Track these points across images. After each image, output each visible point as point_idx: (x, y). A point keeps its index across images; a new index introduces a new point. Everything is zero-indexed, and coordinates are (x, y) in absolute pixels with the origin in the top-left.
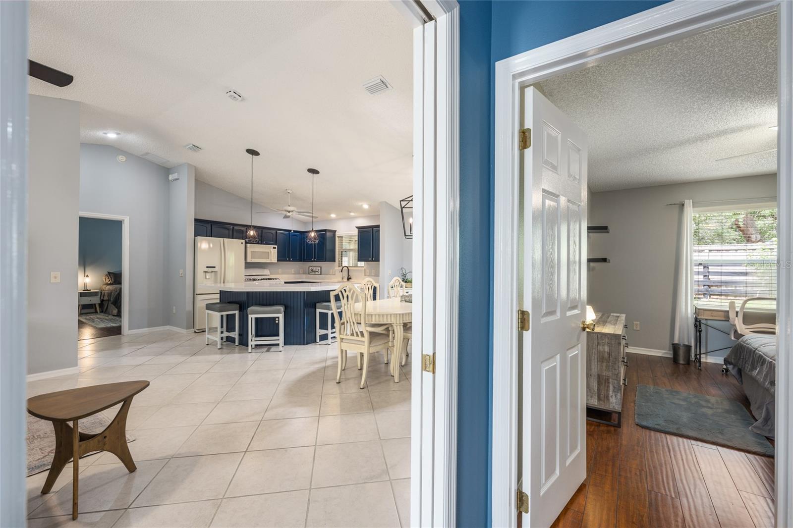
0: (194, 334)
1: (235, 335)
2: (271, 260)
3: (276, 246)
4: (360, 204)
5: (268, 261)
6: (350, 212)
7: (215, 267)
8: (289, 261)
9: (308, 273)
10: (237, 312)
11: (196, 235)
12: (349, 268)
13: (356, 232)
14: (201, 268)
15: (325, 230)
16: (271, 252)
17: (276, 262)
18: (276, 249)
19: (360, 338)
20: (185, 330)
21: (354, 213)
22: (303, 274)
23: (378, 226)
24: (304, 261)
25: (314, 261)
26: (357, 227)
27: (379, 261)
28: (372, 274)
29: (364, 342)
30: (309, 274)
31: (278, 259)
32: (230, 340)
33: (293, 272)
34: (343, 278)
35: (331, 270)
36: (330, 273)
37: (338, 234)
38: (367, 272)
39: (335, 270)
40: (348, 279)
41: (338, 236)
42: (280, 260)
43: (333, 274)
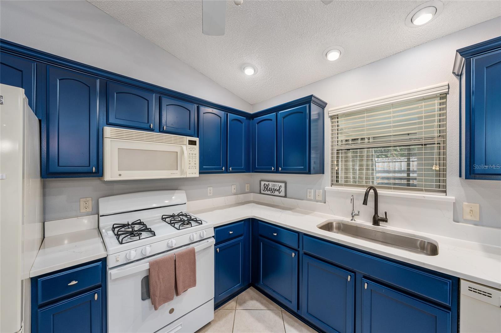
2: (182, 172)
3: (197, 139)
5: (176, 174)
9: (259, 192)
15: (310, 100)
17: (197, 175)
18: (197, 148)
22: (251, 192)
24: (255, 170)
25: (277, 171)
30: (260, 193)
35: (313, 190)
36: (308, 197)
37: (329, 110)
38: (467, 210)
39: (321, 190)
40: (376, 221)
41: (329, 114)
42: (202, 171)
43: (317, 199)
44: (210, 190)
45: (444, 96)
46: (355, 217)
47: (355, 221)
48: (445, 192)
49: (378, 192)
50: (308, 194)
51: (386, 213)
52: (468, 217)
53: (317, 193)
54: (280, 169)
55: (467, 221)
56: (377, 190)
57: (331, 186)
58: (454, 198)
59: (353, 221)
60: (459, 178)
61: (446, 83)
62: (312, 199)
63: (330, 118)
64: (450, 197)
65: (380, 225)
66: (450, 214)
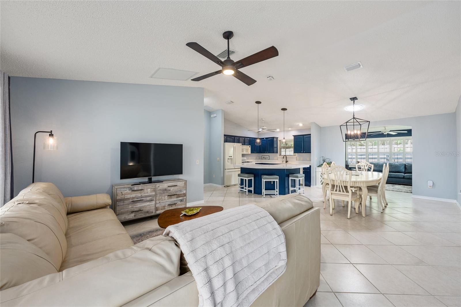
0: (224, 187)
1: (252, 189)
2: (249, 153)
3: (250, 146)
4: (298, 124)
5: (247, 153)
6: (289, 128)
7: (231, 157)
8: (255, 153)
10: (253, 178)
11: (224, 142)
13: (293, 138)
14: (227, 157)
15: (273, 138)
17: (250, 153)
18: (250, 148)
19: (345, 193)
20: (221, 186)
21: (291, 128)
22: (259, 159)
23: (310, 135)
24: (261, 153)
25: (267, 153)
26: (293, 136)
27: (310, 153)
28: (301, 160)
29: (348, 195)
30: (262, 159)
32: (250, 191)
33: (255, 158)
34: (283, 162)
35: (275, 157)
37: (279, 139)
38: (298, 158)
40: (286, 162)
42: (251, 152)
44: (250, 158)
55: (298, 160)
57: (278, 156)
63: (279, 141)
64: (295, 157)
66: (296, 159)
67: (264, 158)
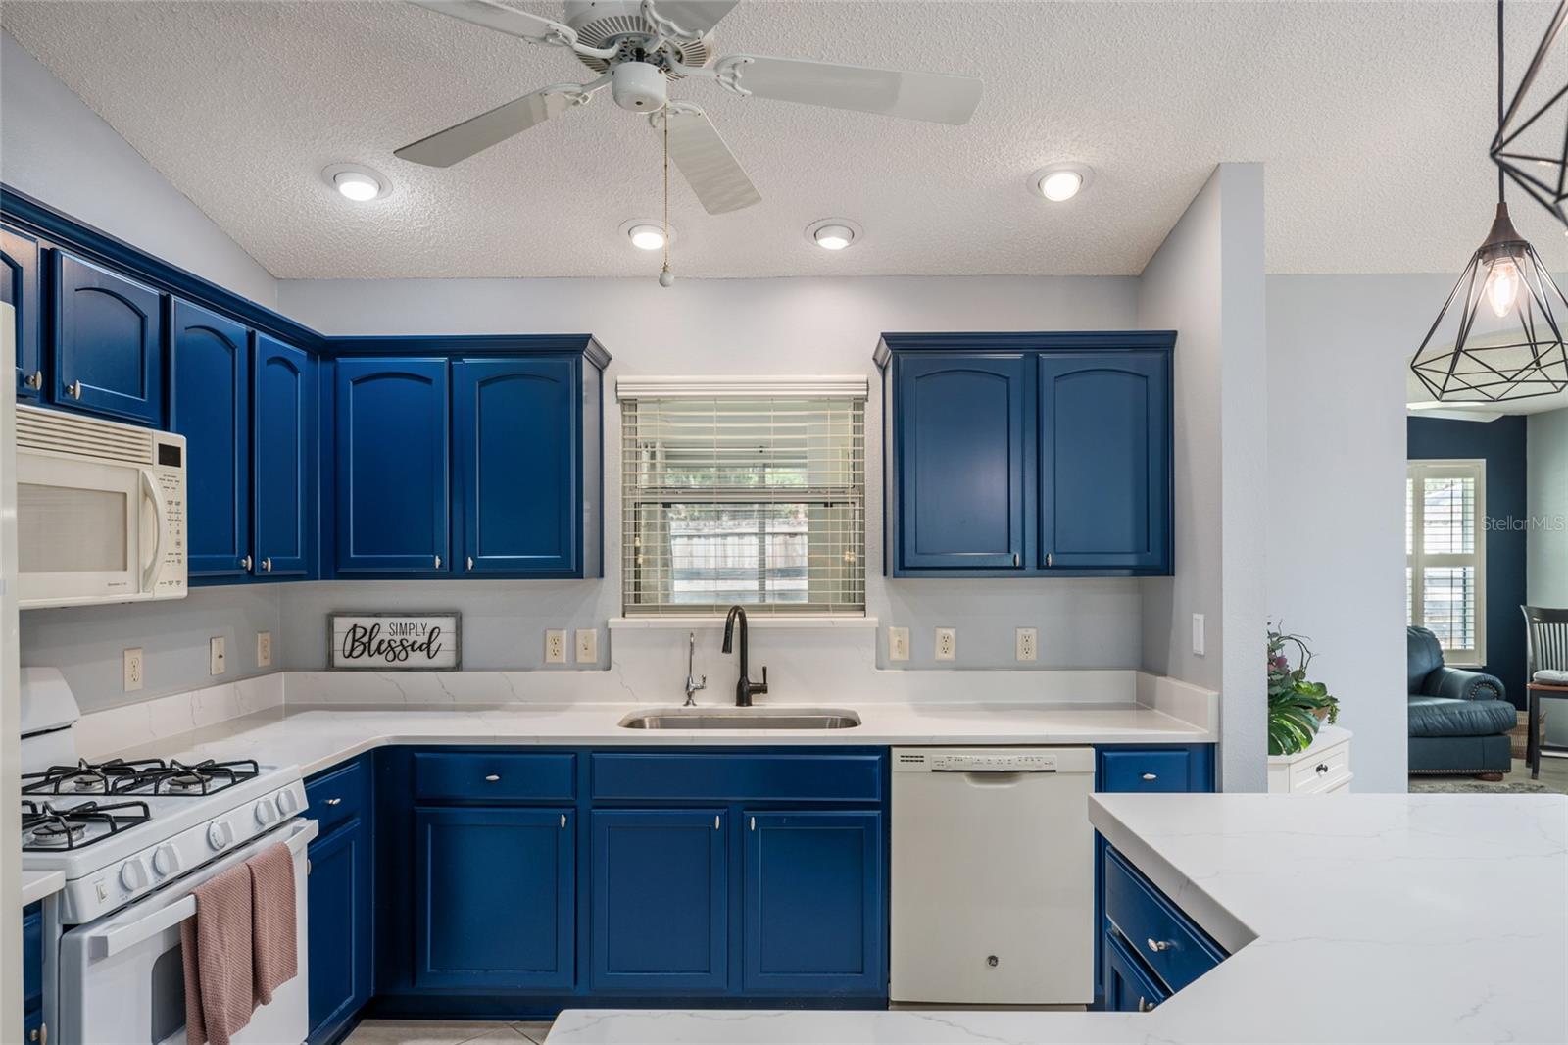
2: (142, 577)
3: (181, 442)
5: (122, 588)
8: (252, 577)
9: (322, 660)
12: (752, 619)
16: (147, 494)
17: (181, 591)
18: (181, 473)
22: (283, 663)
24: (339, 568)
25: (451, 573)
28: (940, 655)
30: (330, 666)
31: (192, 565)
33: (218, 666)
35: (565, 632)
36: (550, 658)
37: (620, 379)
38: (894, 641)
39: (595, 631)
40: (744, 694)
41: (617, 391)
43: (582, 658)
45: (859, 403)
46: (697, 696)
47: (694, 705)
48: (863, 608)
49: (748, 619)
50: (550, 646)
51: (765, 670)
52: (895, 655)
53: (580, 642)
54: (470, 562)
55: (894, 665)
56: (747, 615)
57: (624, 615)
58: (876, 619)
59: (690, 707)
60: (882, 577)
61: (864, 378)
62: (562, 663)
63: (619, 405)
64: (872, 619)
65: (753, 703)
66: (871, 654)
67: (363, 642)
